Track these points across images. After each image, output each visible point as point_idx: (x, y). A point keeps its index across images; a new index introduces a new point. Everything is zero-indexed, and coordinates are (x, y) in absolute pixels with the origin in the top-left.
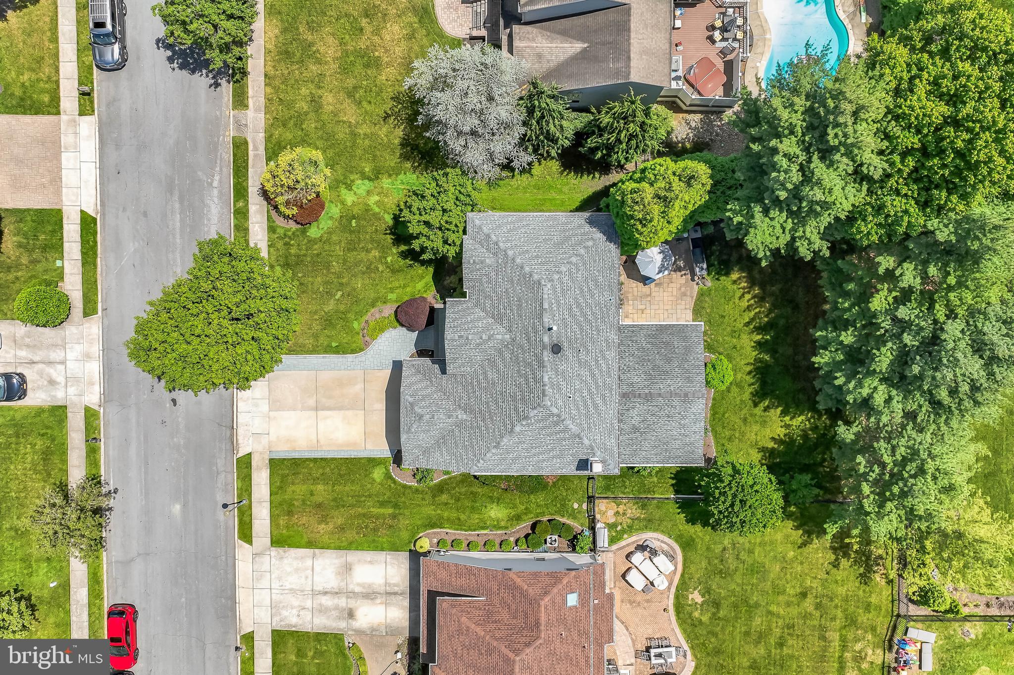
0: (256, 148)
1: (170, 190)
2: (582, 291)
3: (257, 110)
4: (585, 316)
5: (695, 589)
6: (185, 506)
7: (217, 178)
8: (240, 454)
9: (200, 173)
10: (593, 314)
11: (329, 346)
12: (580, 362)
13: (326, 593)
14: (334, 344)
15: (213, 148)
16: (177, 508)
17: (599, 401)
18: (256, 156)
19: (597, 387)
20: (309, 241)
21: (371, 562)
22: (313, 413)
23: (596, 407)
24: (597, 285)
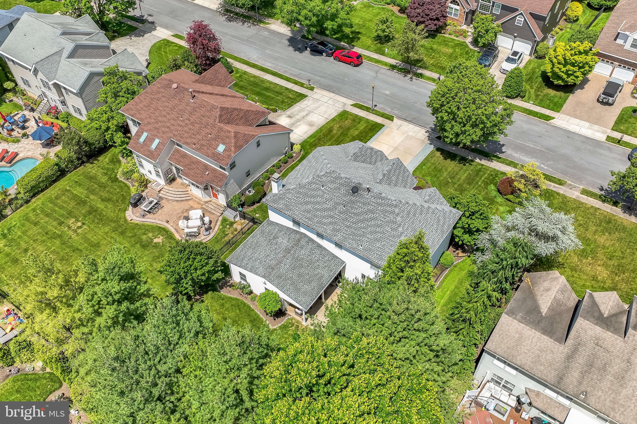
0: (554, 187)
1: (548, 149)
2: (379, 226)
3: (578, 197)
4: (362, 221)
5: (163, 241)
6: (387, 95)
7: (546, 167)
8: (395, 118)
9: (552, 163)
10: (361, 228)
11: (424, 165)
12: (338, 204)
13: (307, 115)
14: (424, 167)
15: (564, 173)
16: (388, 93)
17: (309, 207)
18: (550, 185)
19: (317, 210)
20: (487, 183)
21: (306, 132)
22: (395, 146)
23: (307, 203)
24: (376, 240)
